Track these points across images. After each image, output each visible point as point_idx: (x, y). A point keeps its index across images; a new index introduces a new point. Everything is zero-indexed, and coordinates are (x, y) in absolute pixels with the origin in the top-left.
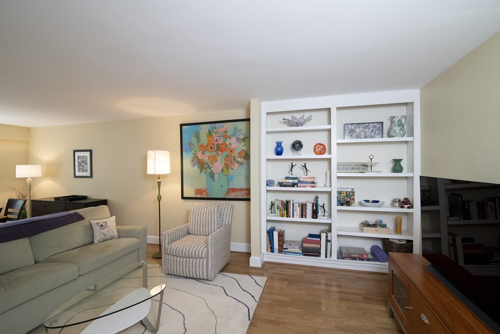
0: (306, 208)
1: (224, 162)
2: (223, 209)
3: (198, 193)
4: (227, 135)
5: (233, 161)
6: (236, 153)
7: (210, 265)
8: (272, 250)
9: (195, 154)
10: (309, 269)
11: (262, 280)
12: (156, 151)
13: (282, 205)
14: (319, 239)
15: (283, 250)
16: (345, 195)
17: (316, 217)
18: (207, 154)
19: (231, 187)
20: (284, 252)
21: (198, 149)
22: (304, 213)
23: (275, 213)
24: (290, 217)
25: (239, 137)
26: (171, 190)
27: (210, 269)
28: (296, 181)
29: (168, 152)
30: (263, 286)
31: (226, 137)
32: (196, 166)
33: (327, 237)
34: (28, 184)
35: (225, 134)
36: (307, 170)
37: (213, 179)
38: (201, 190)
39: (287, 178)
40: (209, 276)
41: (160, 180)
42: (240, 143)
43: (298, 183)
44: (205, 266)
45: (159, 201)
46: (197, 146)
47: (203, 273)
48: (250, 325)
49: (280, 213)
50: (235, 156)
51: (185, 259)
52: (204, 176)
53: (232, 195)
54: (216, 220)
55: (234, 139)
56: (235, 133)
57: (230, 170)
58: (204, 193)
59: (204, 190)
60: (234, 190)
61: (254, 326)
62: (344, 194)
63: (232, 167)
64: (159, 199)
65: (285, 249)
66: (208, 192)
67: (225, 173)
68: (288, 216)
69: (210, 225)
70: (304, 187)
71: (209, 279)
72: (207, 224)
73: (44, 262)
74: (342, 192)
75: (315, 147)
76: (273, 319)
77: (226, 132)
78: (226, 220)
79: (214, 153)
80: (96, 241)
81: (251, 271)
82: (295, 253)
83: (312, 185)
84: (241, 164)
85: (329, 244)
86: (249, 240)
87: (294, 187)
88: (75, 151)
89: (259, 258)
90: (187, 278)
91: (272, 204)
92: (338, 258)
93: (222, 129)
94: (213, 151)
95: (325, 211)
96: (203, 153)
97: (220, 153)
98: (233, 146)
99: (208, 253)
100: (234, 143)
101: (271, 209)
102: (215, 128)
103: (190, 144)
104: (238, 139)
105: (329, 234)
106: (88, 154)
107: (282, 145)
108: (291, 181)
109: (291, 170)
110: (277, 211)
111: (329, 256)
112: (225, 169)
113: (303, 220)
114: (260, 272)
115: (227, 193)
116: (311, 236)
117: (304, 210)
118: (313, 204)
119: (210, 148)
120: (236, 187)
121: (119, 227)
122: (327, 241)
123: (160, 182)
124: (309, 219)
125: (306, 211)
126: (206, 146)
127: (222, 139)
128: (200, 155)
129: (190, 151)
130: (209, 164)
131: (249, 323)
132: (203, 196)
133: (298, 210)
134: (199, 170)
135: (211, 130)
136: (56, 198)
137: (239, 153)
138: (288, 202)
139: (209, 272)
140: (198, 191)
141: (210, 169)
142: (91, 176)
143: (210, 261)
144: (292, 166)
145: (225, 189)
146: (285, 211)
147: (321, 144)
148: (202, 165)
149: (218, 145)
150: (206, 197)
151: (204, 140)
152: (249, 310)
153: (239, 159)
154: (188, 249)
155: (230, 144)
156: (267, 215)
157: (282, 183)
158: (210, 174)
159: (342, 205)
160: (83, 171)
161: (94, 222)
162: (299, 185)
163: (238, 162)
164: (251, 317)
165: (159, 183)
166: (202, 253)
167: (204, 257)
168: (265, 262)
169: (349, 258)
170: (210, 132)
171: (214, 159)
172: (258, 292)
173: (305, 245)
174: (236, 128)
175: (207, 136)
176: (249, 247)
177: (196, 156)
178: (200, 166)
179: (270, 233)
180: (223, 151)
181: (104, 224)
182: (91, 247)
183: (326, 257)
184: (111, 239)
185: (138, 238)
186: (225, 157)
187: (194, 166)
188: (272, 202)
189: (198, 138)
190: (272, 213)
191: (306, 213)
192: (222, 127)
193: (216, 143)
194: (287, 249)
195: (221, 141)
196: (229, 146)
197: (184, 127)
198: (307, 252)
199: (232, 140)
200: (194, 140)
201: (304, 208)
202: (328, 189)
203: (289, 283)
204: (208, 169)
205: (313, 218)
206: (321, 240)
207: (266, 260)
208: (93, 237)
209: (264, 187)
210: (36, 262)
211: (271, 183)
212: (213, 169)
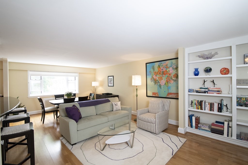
0: (213, 106)
1: (166, 80)
2: (165, 102)
3: (154, 95)
4: (167, 66)
5: (171, 79)
6: (172, 75)
7: (156, 127)
8: (192, 126)
9: (152, 76)
10: (215, 141)
11: (183, 140)
12: (136, 76)
13: (198, 103)
14: (223, 125)
15: (198, 128)
16: (245, 99)
17: (221, 112)
18: (158, 76)
19: (170, 92)
20: (199, 128)
21: (154, 74)
22: (212, 108)
23: (193, 107)
24: (203, 110)
25: (174, 67)
26: (142, 92)
27: (156, 129)
28: (207, 90)
29: (140, 76)
30: (183, 143)
31: (167, 67)
32: (153, 82)
33: (228, 124)
34: (95, 88)
35: (166, 66)
36: (214, 84)
37: (161, 88)
38: (155, 93)
39: (201, 88)
40: (156, 132)
42: (174, 70)
43: (208, 91)
44: (154, 127)
45: (137, 97)
46: (153, 73)
47: (153, 130)
48: (172, 157)
49: (196, 107)
50: (171, 77)
51: (146, 122)
52: (156, 87)
53: (170, 96)
54: (161, 107)
55: (171, 68)
56: (172, 65)
57: (169, 84)
58: (157, 94)
59: (156, 93)
60: (171, 94)
61: (174, 159)
62: (243, 99)
63: (170, 82)
64: (137, 96)
65: (200, 127)
66: (158, 94)
67: (167, 85)
68: (201, 109)
69: (158, 109)
70: (212, 93)
71: (156, 133)
72: (157, 109)
73: (99, 115)
74: (242, 98)
75: (221, 70)
76: (185, 159)
77: (167, 65)
78: (166, 108)
79: (161, 76)
80: (114, 110)
81: (179, 134)
82: (206, 130)
83: (218, 92)
84: (175, 81)
85: (230, 129)
86: (177, 119)
87: (205, 93)
88: (108, 76)
89: (183, 129)
90: (147, 131)
91: (192, 102)
92: (237, 139)
93: (165, 64)
94: (160, 75)
95: (227, 108)
96: (156, 76)
97: (164, 75)
98: (170, 72)
99: (156, 121)
100: (171, 70)
101: (191, 104)
102: (162, 64)
103: (150, 72)
104: (173, 68)
105: (230, 123)
106: (112, 77)
107: (198, 70)
108: (204, 90)
109: (204, 84)
110: (195, 106)
111: (230, 136)
112: (167, 83)
113: (212, 112)
114: (184, 136)
115: (168, 95)
116: (217, 122)
117: (212, 107)
118: (219, 104)
119: (159, 73)
120: (172, 92)
121: (122, 106)
122: (229, 127)
124: (216, 112)
125: (213, 107)
126: (157, 73)
127: (165, 69)
128: (154, 77)
129: (150, 75)
130: (159, 81)
131: (172, 156)
132: (156, 96)
133: (208, 107)
134: (154, 84)
135: (160, 65)
136: (103, 94)
137: (174, 75)
138: (201, 102)
139: (156, 130)
140: (154, 93)
141: (159, 83)
142: (113, 86)
143: (157, 125)
144: (205, 82)
145: (166, 93)
146: (200, 106)
147: (226, 69)
148: (156, 82)
149: (163, 72)
150: (157, 96)
151: (156, 70)
152: (173, 151)
153: (174, 78)
154: (147, 118)
155: (169, 71)
156: (189, 107)
157: (198, 91)
158: (159, 85)
159: (241, 106)
160: (111, 84)
161: (113, 103)
162: (208, 92)
163: (173, 80)
164: (174, 154)
165: (137, 89)
166: (153, 121)
167: (154, 123)
168: (187, 132)
169: (246, 140)
170: (159, 66)
171: (161, 79)
172: (180, 145)
173: (213, 127)
174: (172, 63)
175: (158, 68)
176: (178, 123)
177: (153, 77)
178: (154, 82)
179: (190, 117)
180: (165, 75)
181: (116, 104)
182: (112, 112)
183: (228, 136)
184: (119, 110)
185: (128, 111)
186: (166, 77)
187: (152, 82)
188: (192, 101)
189: (154, 69)
190: (192, 107)
191: (213, 109)
192: (165, 63)
193: (162, 71)
194: (201, 127)
195: (164, 70)
196: (168, 72)
197: (147, 64)
198: (213, 131)
199: (170, 69)
200: (152, 70)
201: (212, 106)
202: (230, 96)
203: (199, 145)
204: (158, 83)
205: (218, 112)
206: (224, 125)
207: (188, 131)
208: (113, 109)
209: (187, 93)
210: (97, 114)
211: (191, 91)
212: (161, 83)
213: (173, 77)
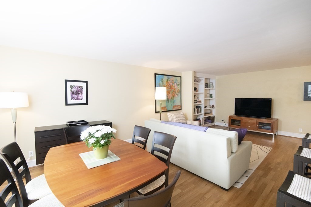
1: (172, 94)
5: (175, 94)
6: (176, 90)
19: (175, 105)
28: (197, 101)
37: (169, 102)
41: (161, 103)
42: (178, 86)
53: (175, 109)
55: (176, 84)
56: (176, 81)
57: (174, 98)
58: (165, 109)
59: (165, 107)
63: (175, 96)
77: (173, 81)
83: (200, 102)
84: (178, 95)
94: (168, 89)
97: (171, 90)
100: (176, 86)
102: (169, 78)
115: (173, 108)
119: (167, 87)
120: (176, 105)
123: (161, 104)
132: (164, 110)
140: (163, 108)
145: (173, 106)
149: (170, 86)
150: (166, 110)
151: (165, 83)
158: (167, 99)
160: (78, 99)
163: (177, 94)
170: (167, 80)
171: (169, 93)
174: (176, 79)
175: (166, 81)
186: (173, 92)
189: (163, 82)
192: (172, 78)
193: (169, 85)
195: (171, 85)
196: (174, 87)
200: (161, 83)
205: (200, 113)
213: (177, 92)
